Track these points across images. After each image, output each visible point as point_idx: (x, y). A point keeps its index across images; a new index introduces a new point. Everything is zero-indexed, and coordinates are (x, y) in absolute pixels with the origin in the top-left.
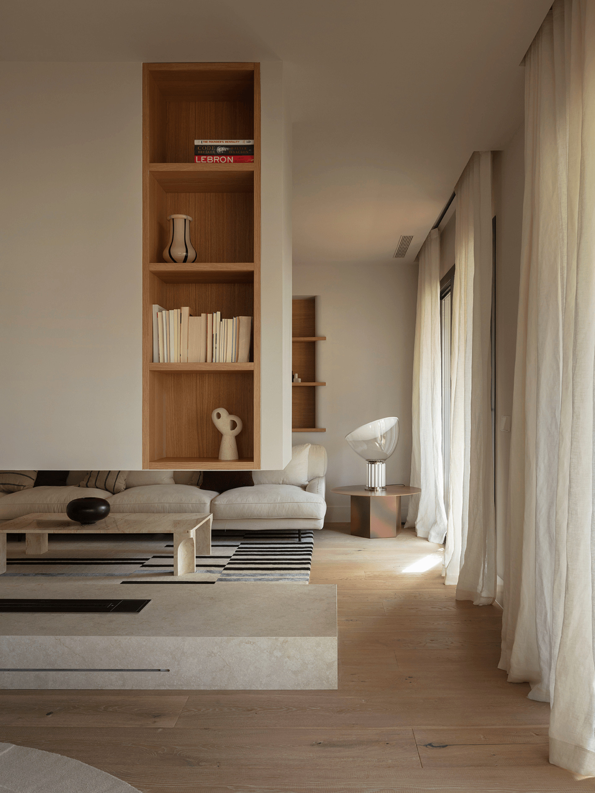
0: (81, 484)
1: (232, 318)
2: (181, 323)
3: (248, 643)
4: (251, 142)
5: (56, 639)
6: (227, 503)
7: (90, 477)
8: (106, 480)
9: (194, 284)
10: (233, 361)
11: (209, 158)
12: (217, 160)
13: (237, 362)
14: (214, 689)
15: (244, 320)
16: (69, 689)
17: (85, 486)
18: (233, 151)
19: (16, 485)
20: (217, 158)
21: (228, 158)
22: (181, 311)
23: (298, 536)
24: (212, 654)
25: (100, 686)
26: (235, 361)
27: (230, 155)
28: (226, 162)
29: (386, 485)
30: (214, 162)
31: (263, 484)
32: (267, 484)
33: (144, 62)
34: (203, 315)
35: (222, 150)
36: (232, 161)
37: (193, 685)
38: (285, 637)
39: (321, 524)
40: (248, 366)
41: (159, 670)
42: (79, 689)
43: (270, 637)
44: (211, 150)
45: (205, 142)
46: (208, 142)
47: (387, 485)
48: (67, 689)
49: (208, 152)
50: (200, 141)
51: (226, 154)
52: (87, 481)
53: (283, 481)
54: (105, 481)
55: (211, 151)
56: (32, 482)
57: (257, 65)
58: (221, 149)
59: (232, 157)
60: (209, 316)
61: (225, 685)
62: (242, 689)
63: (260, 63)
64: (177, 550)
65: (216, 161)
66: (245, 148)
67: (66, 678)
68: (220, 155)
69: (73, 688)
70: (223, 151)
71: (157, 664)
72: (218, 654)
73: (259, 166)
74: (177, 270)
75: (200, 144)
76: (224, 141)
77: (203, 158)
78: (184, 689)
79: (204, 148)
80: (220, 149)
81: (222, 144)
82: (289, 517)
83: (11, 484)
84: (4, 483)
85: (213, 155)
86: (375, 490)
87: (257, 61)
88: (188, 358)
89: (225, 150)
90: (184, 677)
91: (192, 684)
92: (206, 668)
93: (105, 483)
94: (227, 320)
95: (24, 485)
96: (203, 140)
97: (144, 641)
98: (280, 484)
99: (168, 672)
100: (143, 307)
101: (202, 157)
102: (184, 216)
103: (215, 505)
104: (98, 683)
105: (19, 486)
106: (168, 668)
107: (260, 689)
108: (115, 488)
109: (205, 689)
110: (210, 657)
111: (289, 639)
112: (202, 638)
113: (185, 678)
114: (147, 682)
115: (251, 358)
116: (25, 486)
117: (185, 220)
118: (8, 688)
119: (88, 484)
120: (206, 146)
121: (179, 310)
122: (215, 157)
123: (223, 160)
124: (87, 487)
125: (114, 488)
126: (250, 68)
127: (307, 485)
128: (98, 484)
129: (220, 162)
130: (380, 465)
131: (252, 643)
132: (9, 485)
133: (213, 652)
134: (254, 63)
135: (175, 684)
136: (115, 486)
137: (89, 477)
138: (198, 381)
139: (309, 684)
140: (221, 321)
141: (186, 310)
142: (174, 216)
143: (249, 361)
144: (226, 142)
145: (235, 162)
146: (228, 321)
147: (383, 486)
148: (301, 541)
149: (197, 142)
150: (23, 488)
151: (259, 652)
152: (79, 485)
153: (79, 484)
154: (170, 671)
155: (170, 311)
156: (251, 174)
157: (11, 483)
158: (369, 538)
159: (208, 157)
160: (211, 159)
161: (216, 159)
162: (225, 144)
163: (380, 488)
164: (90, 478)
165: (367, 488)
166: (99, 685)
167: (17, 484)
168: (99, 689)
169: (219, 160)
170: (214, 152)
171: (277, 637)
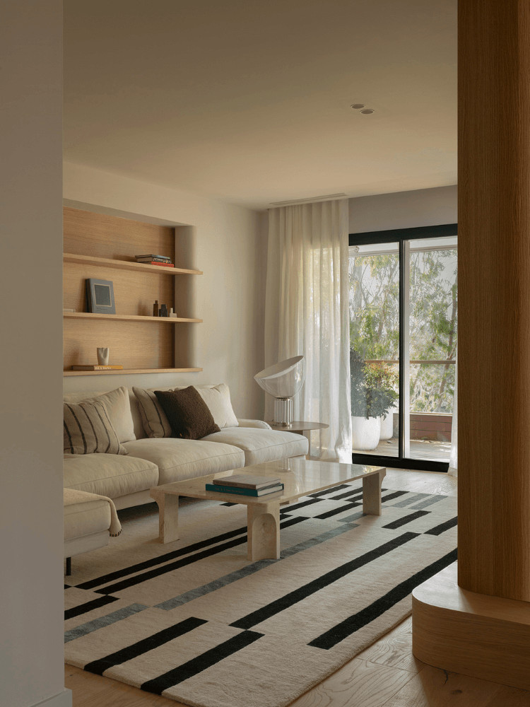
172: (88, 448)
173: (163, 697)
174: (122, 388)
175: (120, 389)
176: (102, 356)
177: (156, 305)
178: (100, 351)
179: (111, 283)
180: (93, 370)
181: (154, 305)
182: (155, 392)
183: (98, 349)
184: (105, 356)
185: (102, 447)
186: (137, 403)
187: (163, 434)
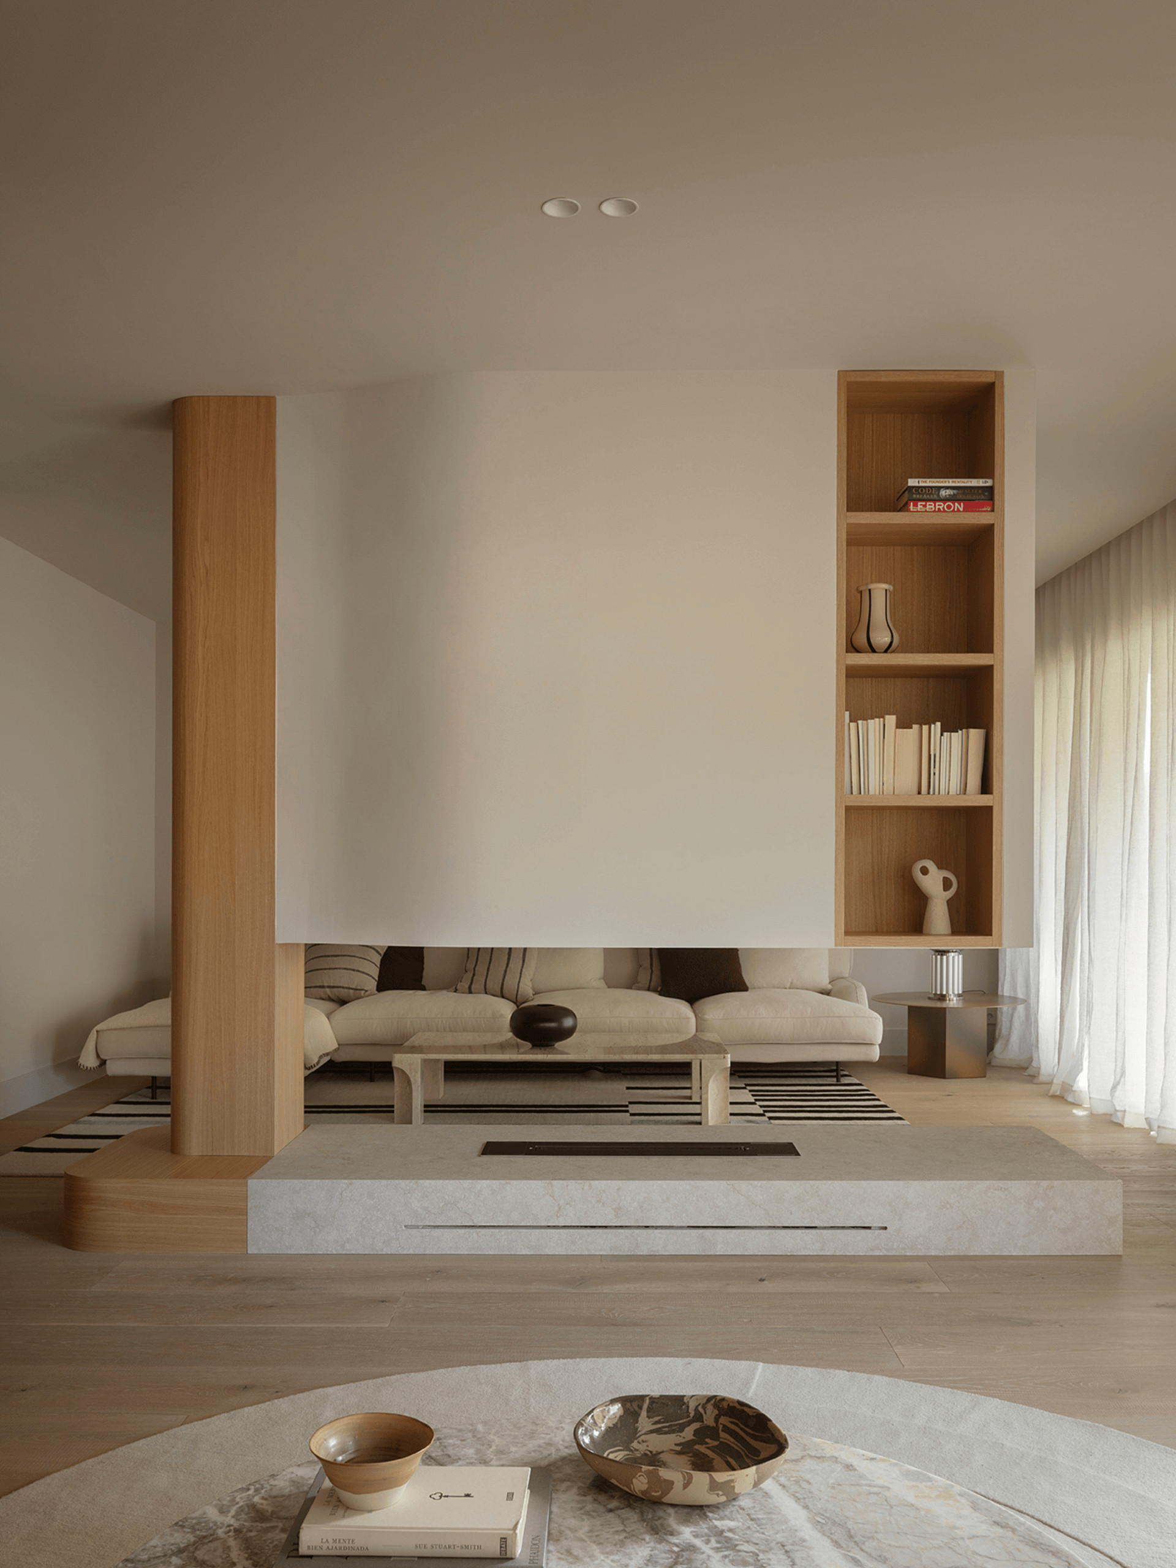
0: (459, 987)
1: (957, 732)
2: (884, 738)
3: (998, 1190)
4: (989, 483)
5: (728, 1185)
6: (725, 1017)
7: (474, 975)
8: (503, 980)
9: (870, 679)
10: (958, 793)
11: (930, 506)
12: (941, 507)
13: (965, 794)
14: (949, 1254)
15: (976, 735)
16: (746, 1253)
17: (467, 991)
18: (966, 496)
19: (352, 989)
20: (941, 505)
21: (956, 504)
22: (884, 721)
23: (835, 1074)
24: (948, 1206)
25: (789, 1250)
26: (961, 792)
27: (959, 501)
28: (953, 511)
29: (963, 992)
30: (937, 510)
31: (759, 988)
32: (765, 988)
33: (840, 369)
34: (915, 727)
35: (947, 494)
36: (961, 509)
37: (920, 1249)
38: (1049, 1182)
39: (875, 1054)
40: (984, 800)
41: (869, 1228)
42: (760, 1254)
43: (1028, 1182)
44: (931, 493)
45: (924, 482)
46: (928, 482)
47: (965, 990)
48: (743, 1254)
49: (928, 496)
50: (917, 480)
51: (952, 499)
52: (470, 981)
53: (791, 983)
54: (501, 981)
55: (930, 495)
56: (372, 985)
57: (1000, 375)
58: (946, 492)
59: (962, 504)
60: (925, 728)
61: (964, 1249)
62: (990, 1254)
63: (1003, 372)
64: (708, 1087)
65: (939, 509)
66: (980, 491)
67: (742, 1238)
68: (944, 500)
69: (752, 1253)
70: (949, 495)
71: (870, 1219)
72: (956, 1204)
73: (1002, 519)
74: (885, 663)
75: (916, 484)
76: (951, 480)
77: (921, 505)
78: (908, 1254)
79: (922, 490)
80: (944, 492)
81: (947, 484)
82: (826, 1041)
83: (343, 988)
84: (332, 985)
85: (934, 501)
86: (948, 999)
87: (999, 369)
88: (894, 788)
89: (952, 493)
90: (908, 1236)
91: (919, 1247)
92: (939, 1224)
93: (502, 985)
94: (951, 735)
95: (365, 989)
96: (920, 480)
97: (852, 1187)
98: (786, 988)
99: (884, 1231)
100: (837, 716)
101: (919, 503)
102: (885, 586)
103: (705, 1020)
104: (786, 1246)
105: (357, 990)
106: (885, 1225)
107: (1014, 1254)
108: (519, 993)
109: (937, 1254)
110: (944, 1209)
111: (1056, 1183)
112: (933, 1182)
113: (909, 1239)
114: (856, 1244)
115: (986, 787)
116: (366, 991)
117: (886, 590)
118: (660, 1254)
119: (473, 987)
120: (925, 487)
121: (882, 719)
122: (937, 504)
123: (949, 507)
124: (470, 992)
125: (516, 997)
126: (990, 379)
127: (832, 989)
128: (489, 985)
129: (944, 511)
130: (956, 957)
131: (1003, 1190)
132: (340, 989)
133: (948, 1203)
134: (995, 372)
135: (895, 1247)
136: (520, 990)
137: (472, 975)
138: (875, 820)
139: (1083, 1247)
140: (942, 735)
141: (891, 720)
142: (871, 586)
143: (980, 792)
144: (953, 482)
145: (964, 511)
146: (952, 737)
147: (960, 992)
148: (840, 1081)
149: (912, 482)
150: (365, 993)
151: (1013, 1201)
152: (454, 990)
153: (456, 988)
154: (888, 1228)
155: (869, 721)
156: (991, 527)
157: (344, 986)
158: (944, 1078)
159: (928, 503)
160: (933, 507)
161: (939, 507)
162: (951, 484)
163: (955, 995)
164: (475, 977)
165: (932, 996)
166: (787, 1248)
167: (354, 987)
168: (789, 1254)
169: (943, 508)
170: (935, 497)
171: (1039, 1181)
187: (647, 986)
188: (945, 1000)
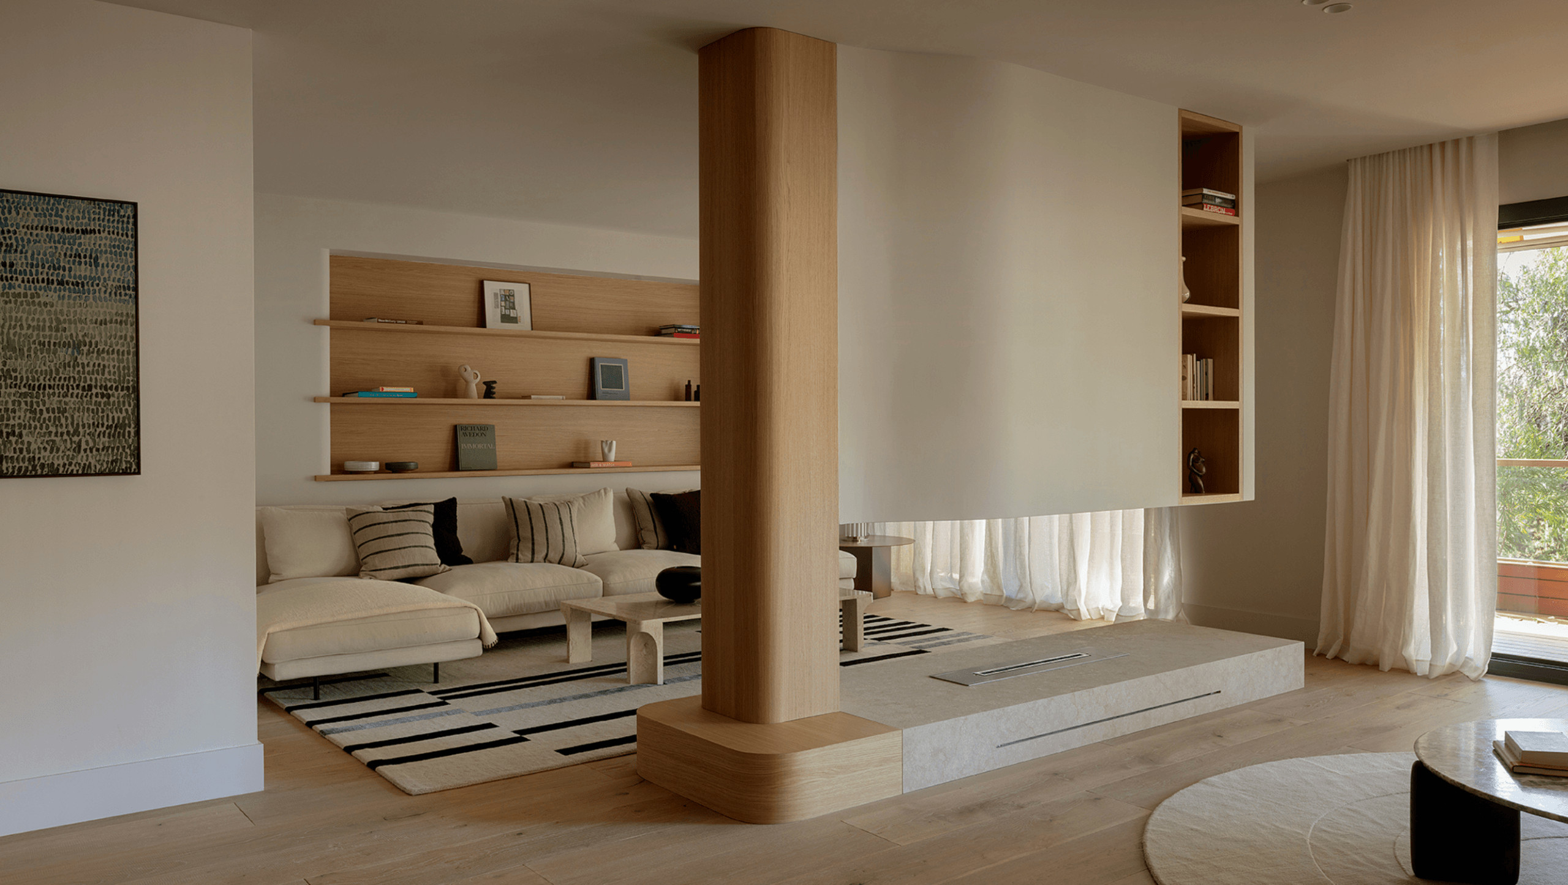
3: (1262, 657)
4: (1234, 197)
7: (533, 544)
11: (1212, 208)
18: (1225, 204)
20: (1216, 209)
21: (1222, 209)
37: (1233, 702)
41: (1216, 693)
42: (1170, 722)
44: (1212, 200)
48: (1163, 724)
49: (1210, 202)
51: (1220, 205)
57: (1241, 128)
61: (1249, 698)
66: (1230, 202)
67: (1162, 714)
68: (1217, 206)
69: (1167, 723)
72: (1247, 670)
75: (1207, 193)
76: (1220, 192)
79: (1208, 197)
80: (1217, 200)
85: (1213, 205)
89: (1220, 201)
90: (1229, 695)
95: (432, 564)
96: (1208, 190)
97: (1207, 667)
99: (1219, 694)
101: (1207, 206)
104: (1181, 714)
108: (576, 560)
110: (1243, 674)
114: (1208, 705)
123: (1219, 210)
126: (1237, 130)
133: (1244, 669)
135: (1224, 703)
139: (1291, 686)
149: (1205, 191)
151: (1267, 663)
154: (1221, 691)
156: (1235, 227)
159: (1210, 206)
162: (1220, 195)
168: (1182, 719)
172: (536, 556)
173: (376, 772)
174: (605, 489)
175: (602, 491)
176: (606, 450)
177: (688, 386)
178: (604, 444)
179: (625, 362)
180: (589, 468)
181: (686, 386)
182: (652, 495)
183: (602, 442)
184: (610, 450)
185: (554, 555)
186: (629, 506)
187: (656, 545)
188: (857, 541)
